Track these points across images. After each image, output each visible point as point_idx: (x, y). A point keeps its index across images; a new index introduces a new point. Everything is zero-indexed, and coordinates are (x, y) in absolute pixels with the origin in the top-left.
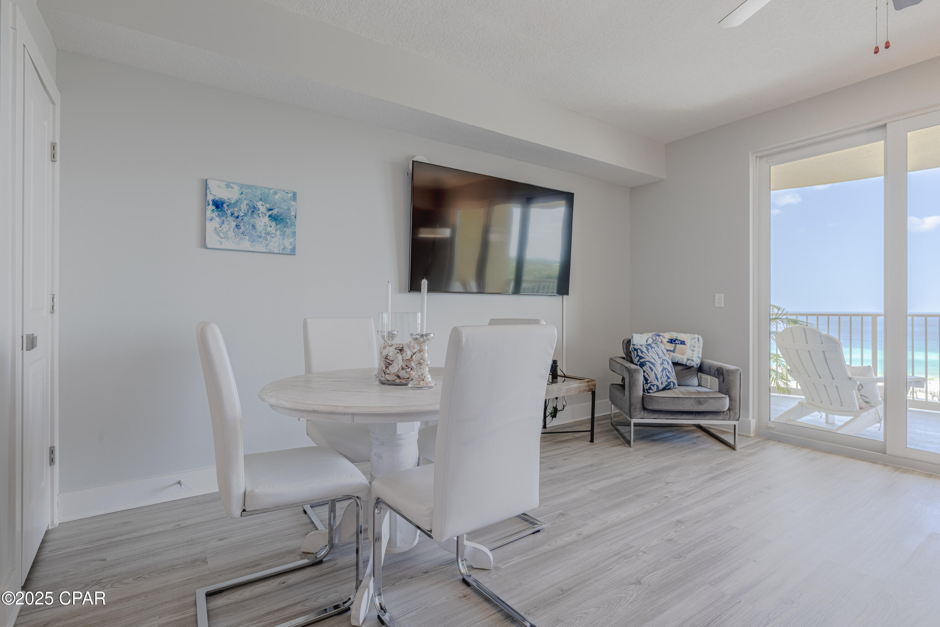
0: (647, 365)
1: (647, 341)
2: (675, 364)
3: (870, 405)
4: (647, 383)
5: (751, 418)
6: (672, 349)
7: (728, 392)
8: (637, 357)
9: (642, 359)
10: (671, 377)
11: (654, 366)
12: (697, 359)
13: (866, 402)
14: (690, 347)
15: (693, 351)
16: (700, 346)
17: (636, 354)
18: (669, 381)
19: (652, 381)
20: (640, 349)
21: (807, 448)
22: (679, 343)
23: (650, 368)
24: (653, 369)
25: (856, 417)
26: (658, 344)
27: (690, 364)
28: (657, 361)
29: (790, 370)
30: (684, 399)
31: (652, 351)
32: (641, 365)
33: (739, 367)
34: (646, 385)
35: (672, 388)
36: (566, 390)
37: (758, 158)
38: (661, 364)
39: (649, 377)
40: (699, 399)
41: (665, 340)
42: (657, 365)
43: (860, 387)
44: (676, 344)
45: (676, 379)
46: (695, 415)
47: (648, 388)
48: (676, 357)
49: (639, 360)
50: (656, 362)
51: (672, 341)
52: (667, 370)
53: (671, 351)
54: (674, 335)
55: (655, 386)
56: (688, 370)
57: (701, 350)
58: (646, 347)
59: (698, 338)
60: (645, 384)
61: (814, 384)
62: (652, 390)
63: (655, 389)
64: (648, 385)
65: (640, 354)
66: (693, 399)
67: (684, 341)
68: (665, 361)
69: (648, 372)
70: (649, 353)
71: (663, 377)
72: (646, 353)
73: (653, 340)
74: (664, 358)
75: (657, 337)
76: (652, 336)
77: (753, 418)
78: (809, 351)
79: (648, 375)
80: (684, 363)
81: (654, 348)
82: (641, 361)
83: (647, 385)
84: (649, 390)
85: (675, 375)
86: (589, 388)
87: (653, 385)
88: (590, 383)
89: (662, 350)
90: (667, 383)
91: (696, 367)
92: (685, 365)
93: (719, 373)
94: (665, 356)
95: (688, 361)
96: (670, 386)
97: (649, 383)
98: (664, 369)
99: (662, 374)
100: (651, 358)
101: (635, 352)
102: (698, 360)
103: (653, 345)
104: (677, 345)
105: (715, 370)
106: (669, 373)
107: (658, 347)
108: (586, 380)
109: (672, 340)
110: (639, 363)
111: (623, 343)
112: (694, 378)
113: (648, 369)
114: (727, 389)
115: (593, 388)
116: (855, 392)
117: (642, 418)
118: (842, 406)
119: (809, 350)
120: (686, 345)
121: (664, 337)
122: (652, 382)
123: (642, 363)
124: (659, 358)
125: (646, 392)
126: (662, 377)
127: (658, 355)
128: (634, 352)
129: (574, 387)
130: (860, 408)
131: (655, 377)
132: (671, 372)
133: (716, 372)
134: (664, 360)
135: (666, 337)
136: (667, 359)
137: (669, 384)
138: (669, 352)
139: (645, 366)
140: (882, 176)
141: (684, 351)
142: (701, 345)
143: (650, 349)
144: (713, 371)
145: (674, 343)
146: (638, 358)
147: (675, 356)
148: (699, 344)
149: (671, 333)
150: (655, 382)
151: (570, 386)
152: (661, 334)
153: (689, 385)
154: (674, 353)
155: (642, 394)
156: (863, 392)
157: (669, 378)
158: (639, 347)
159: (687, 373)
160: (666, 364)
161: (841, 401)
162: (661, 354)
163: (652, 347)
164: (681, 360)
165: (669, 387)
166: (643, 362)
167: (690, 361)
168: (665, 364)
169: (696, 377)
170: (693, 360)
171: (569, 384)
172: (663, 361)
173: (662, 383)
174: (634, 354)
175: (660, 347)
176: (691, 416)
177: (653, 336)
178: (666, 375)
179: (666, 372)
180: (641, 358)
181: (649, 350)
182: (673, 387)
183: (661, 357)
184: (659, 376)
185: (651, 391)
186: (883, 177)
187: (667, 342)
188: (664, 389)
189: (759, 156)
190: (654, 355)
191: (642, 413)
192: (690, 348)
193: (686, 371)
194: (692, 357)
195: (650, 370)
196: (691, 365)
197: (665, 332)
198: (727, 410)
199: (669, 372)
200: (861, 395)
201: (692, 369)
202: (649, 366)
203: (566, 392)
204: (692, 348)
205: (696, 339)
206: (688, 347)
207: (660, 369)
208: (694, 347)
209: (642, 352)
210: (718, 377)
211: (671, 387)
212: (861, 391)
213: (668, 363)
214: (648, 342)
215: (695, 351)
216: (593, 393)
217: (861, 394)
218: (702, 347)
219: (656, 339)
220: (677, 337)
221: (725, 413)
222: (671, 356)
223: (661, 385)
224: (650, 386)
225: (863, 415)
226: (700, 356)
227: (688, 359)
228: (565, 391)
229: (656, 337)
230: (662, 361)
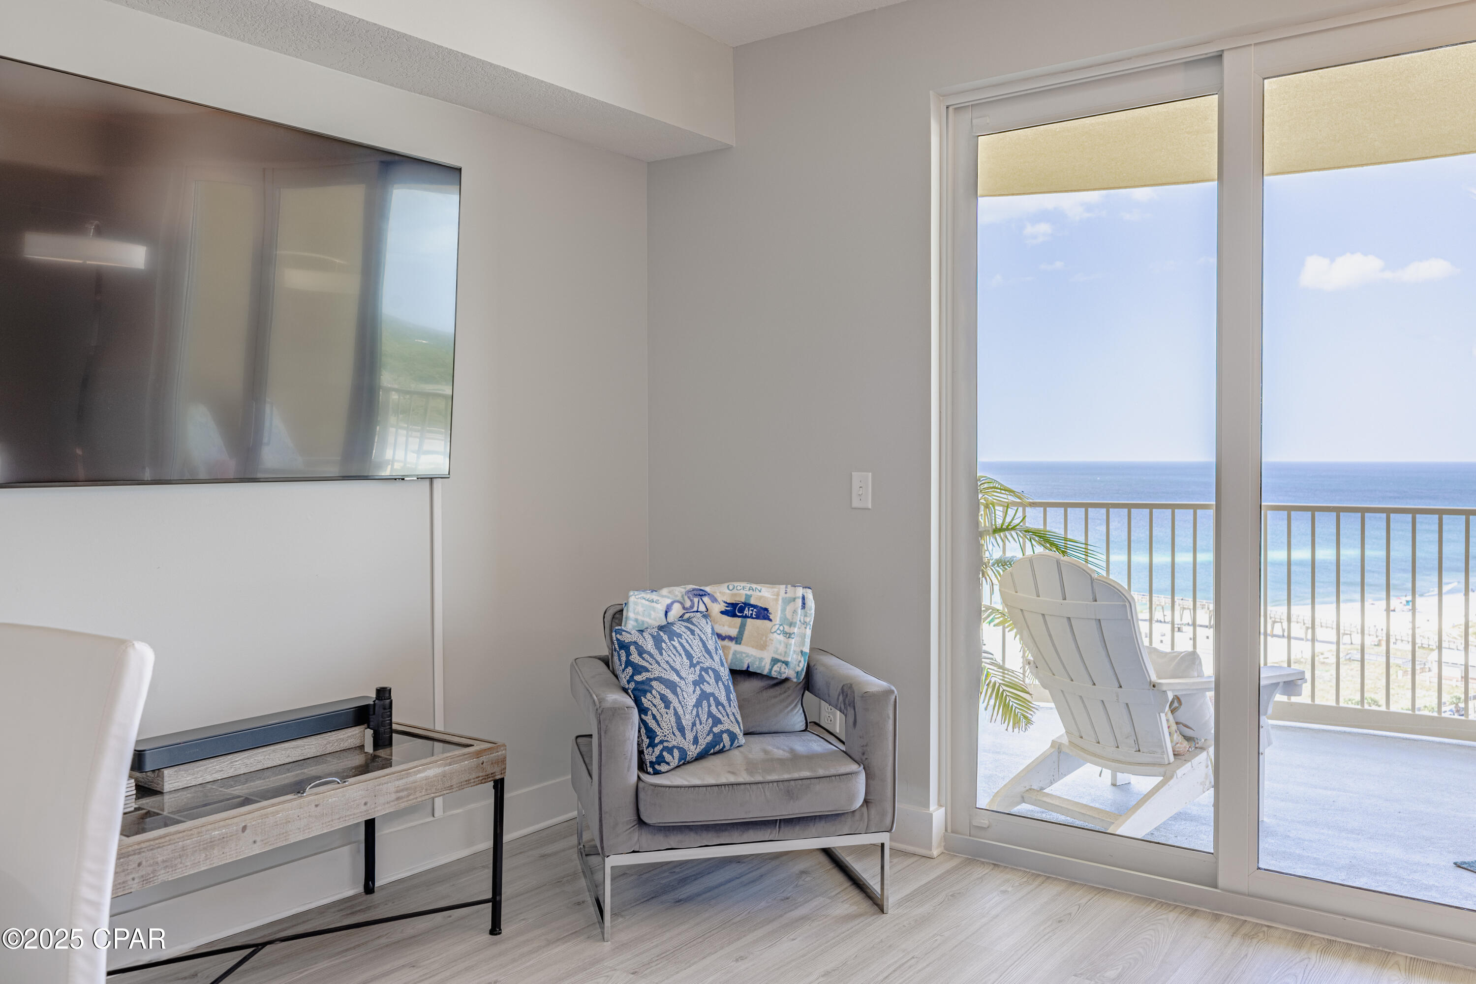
0: (654, 692)
1: (666, 613)
2: (739, 674)
3: (1197, 746)
4: (652, 745)
5: (933, 807)
6: (734, 632)
7: (866, 756)
8: (626, 667)
9: (640, 673)
10: (724, 719)
11: (675, 693)
12: (800, 657)
13: (1188, 739)
14: (780, 625)
15: (789, 635)
16: (808, 620)
17: (624, 659)
18: (716, 730)
19: (666, 739)
20: (635, 643)
21: (1056, 879)
22: (752, 614)
23: (663, 698)
24: (671, 703)
25: (1167, 778)
26: (694, 620)
27: (780, 673)
28: (683, 674)
29: (1032, 663)
30: (748, 786)
31: (671, 648)
32: (637, 693)
33: (894, 686)
34: (650, 749)
35: (727, 747)
36: (397, 792)
37: (951, 109)
38: (696, 683)
39: (659, 725)
40: (786, 784)
41: (716, 608)
42: (684, 687)
43: (1176, 704)
44: (746, 617)
45: (740, 719)
46: (779, 827)
47: (654, 760)
48: (744, 655)
49: (632, 677)
50: (681, 678)
51: (734, 610)
52: (711, 699)
53: (730, 638)
54: (740, 591)
55: (676, 753)
56: (777, 688)
57: (809, 632)
58: (653, 636)
59: (803, 598)
60: (647, 748)
61: (1081, 697)
62: (668, 764)
63: (673, 759)
64: (656, 749)
65: (635, 658)
66: (771, 784)
67: (766, 610)
68: (708, 673)
69: (655, 711)
70: (661, 654)
71: (701, 724)
72: (651, 656)
73: (684, 608)
74: (708, 663)
75: (696, 600)
76: (682, 596)
77: (940, 805)
78: (1069, 619)
79: (657, 721)
80: (765, 672)
81: (679, 636)
82: (638, 678)
83: (653, 752)
84: (659, 764)
85: (736, 711)
86: (481, 774)
87: (670, 750)
88: (484, 758)
89: (704, 638)
90: (710, 738)
91: (795, 680)
92: (768, 677)
93: (847, 702)
94: (712, 657)
95: (774, 664)
96: (722, 745)
97: (656, 745)
98: (704, 696)
99: (698, 712)
100: (667, 667)
101: (623, 653)
102: (800, 662)
103: (679, 628)
104: (749, 620)
105: (838, 693)
106: (720, 707)
107: (693, 632)
108: (478, 747)
109: (734, 605)
110: (632, 685)
111: (604, 617)
112: (792, 710)
113: (657, 701)
114: (863, 746)
115: (497, 769)
116: (1165, 719)
117: (634, 852)
118: (1139, 751)
119: (1069, 616)
120: (771, 620)
121: (714, 600)
122: (667, 741)
123: (641, 687)
124: (692, 665)
125: (650, 770)
126: (698, 722)
127: (689, 656)
128: (618, 653)
129: (427, 778)
130: (1174, 755)
131: (674, 725)
132: (725, 703)
133: (841, 698)
134: (706, 670)
135: (719, 600)
136: (716, 665)
137: (718, 739)
138: (726, 643)
139: (649, 694)
140: (1213, 180)
141: (764, 638)
142: (811, 619)
143: (667, 641)
144: (835, 692)
145: (741, 614)
146: (630, 670)
147: (742, 653)
148: (806, 616)
149: (736, 584)
150: (676, 740)
151: (411, 779)
152: (708, 589)
153: (780, 730)
154: (740, 644)
155: (636, 778)
156: (1182, 714)
157: (717, 722)
158: (635, 637)
159: (775, 697)
160: (712, 681)
161: (1136, 741)
162: (697, 651)
163: (672, 635)
164: (757, 663)
165: (717, 748)
166: (642, 682)
167: (779, 664)
168: (708, 683)
169: (800, 705)
170: (786, 663)
171: (407, 774)
172: (703, 673)
173: (696, 741)
174: (620, 660)
175: (697, 631)
176: (769, 831)
177: (686, 598)
178: (710, 714)
179: (709, 706)
180: (638, 669)
181: (664, 645)
182: (731, 745)
183: (698, 663)
184: (687, 722)
185: (663, 768)
186: (1216, 182)
187: (722, 613)
188: (702, 756)
189: (955, 106)
190: (678, 659)
191: (636, 836)
192: (781, 628)
193: (772, 692)
194: (786, 652)
195: (663, 705)
196: (784, 676)
197: (718, 581)
198: (862, 806)
199: (718, 703)
200: (1177, 723)
201: (787, 685)
202: (659, 693)
203: (398, 799)
204: (787, 629)
205: (796, 600)
206: (777, 627)
207: (691, 701)
208: (791, 624)
209: (641, 652)
210: (845, 712)
211: (724, 747)
212: (1178, 713)
213: (718, 678)
214: (669, 614)
215: (792, 636)
216: (499, 786)
217: (1178, 721)
218: (812, 623)
219: (692, 607)
220: (751, 596)
221: (857, 814)
222: (731, 652)
223: (692, 748)
224: (662, 751)
225: (1179, 772)
226: (807, 649)
227: (775, 661)
228: (394, 796)
229: (692, 601)
230: (700, 676)
